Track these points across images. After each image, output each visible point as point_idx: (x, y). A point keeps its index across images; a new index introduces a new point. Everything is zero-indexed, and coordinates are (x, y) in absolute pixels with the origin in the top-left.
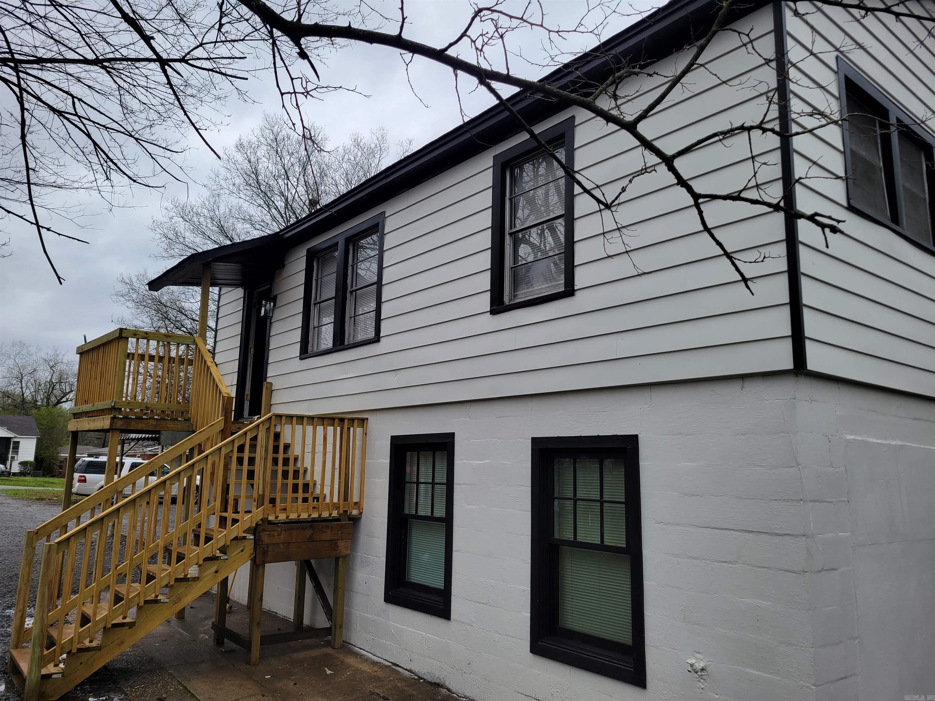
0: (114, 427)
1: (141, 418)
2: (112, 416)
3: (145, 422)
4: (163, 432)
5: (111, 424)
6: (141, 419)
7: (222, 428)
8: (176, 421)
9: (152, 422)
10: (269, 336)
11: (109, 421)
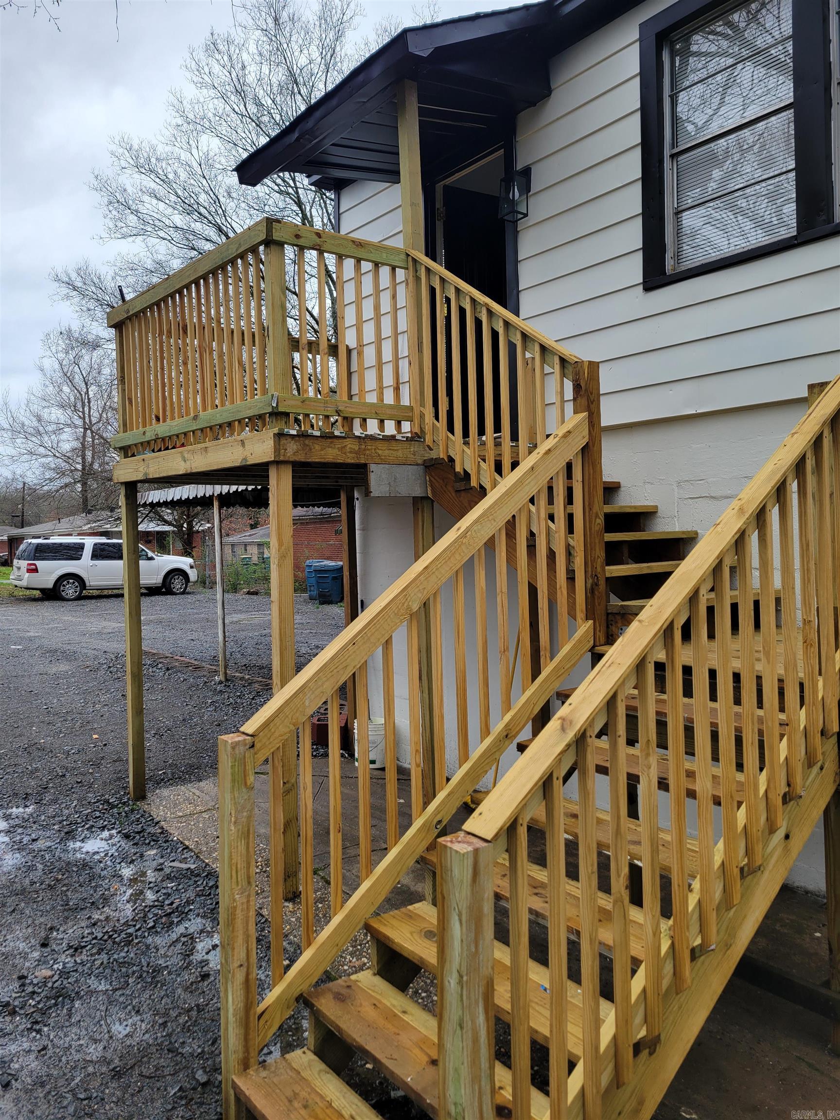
0: (282, 458)
1: (332, 437)
2: (276, 430)
3: (338, 444)
4: (373, 467)
5: (277, 450)
6: (330, 438)
7: (586, 440)
8: (394, 443)
9: (350, 445)
10: (516, 262)
11: (272, 442)
